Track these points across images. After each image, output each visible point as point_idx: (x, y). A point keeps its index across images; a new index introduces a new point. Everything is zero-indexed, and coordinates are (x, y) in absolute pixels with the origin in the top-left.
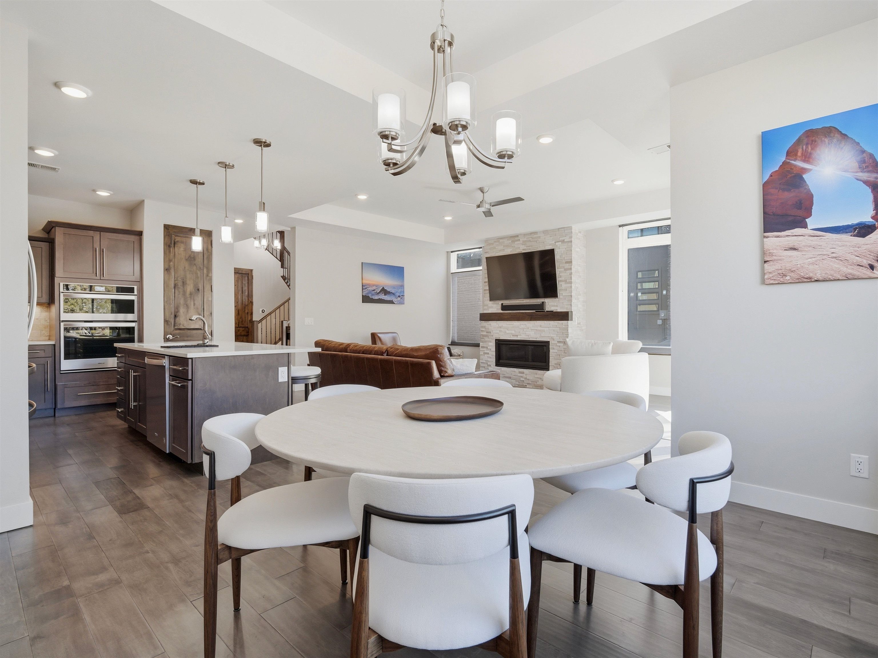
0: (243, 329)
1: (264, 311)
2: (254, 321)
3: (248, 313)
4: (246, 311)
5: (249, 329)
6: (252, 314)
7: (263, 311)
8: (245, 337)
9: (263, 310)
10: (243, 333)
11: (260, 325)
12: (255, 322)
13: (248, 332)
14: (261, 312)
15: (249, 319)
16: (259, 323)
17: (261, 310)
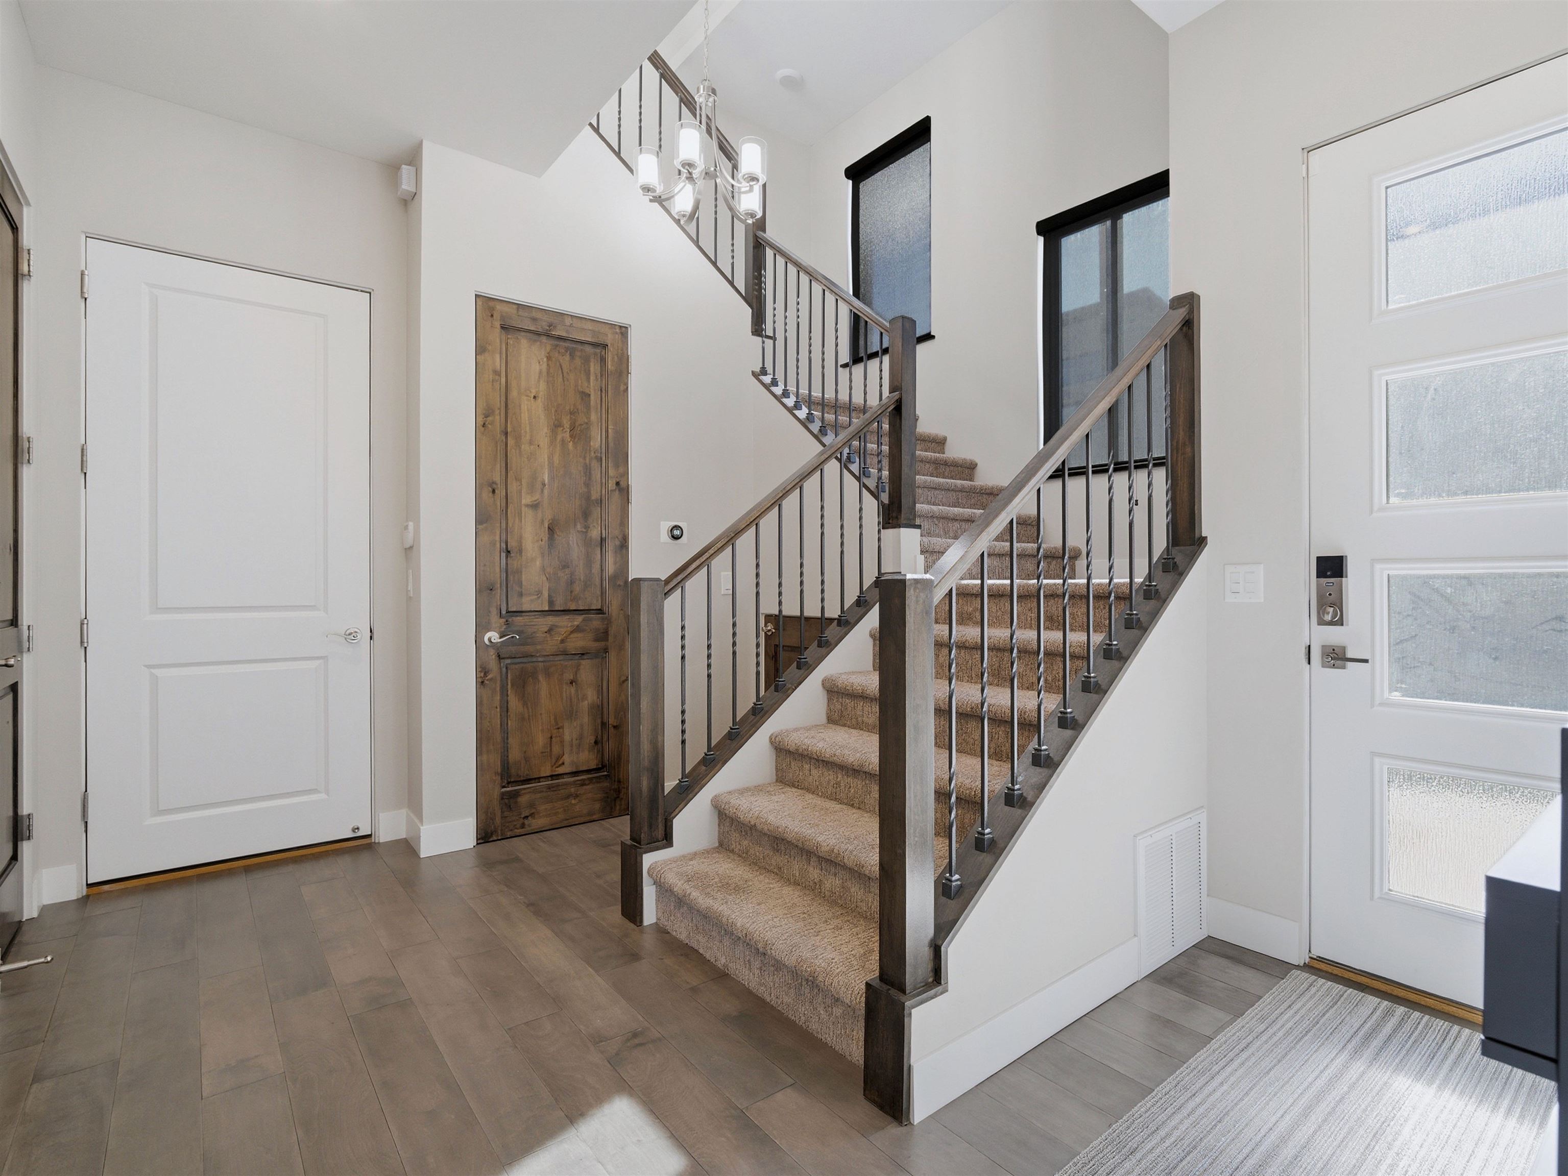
0: (578, 620)
1: (677, 532)
2: (638, 581)
3: (602, 540)
4: (595, 533)
5: (608, 621)
6: (623, 545)
7: (676, 534)
8: (586, 663)
9: (676, 527)
10: (578, 642)
11: (672, 603)
12: (644, 586)
13: (603, 635)
14: (665, 537)
15: (611, 567)
16: (667, 594)
17: (666, 525)
